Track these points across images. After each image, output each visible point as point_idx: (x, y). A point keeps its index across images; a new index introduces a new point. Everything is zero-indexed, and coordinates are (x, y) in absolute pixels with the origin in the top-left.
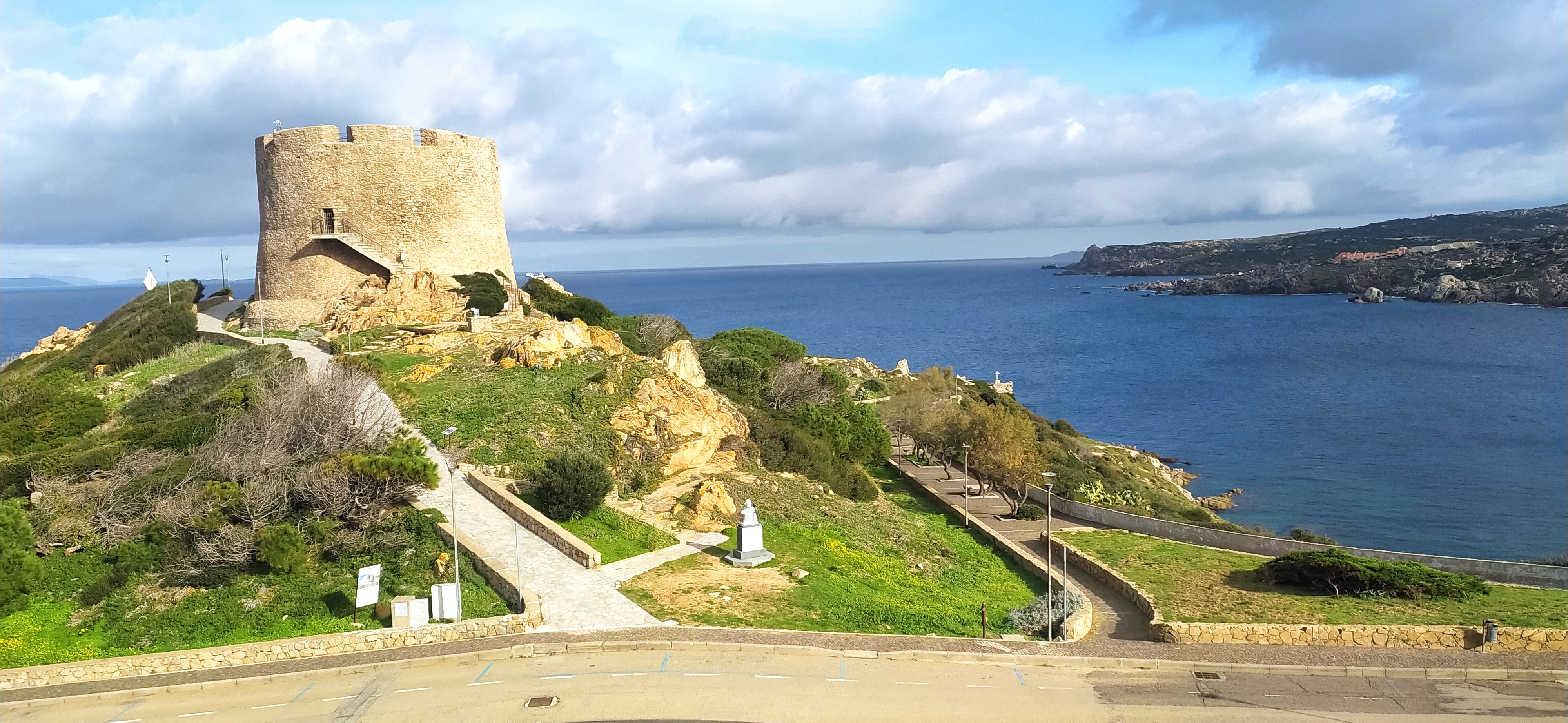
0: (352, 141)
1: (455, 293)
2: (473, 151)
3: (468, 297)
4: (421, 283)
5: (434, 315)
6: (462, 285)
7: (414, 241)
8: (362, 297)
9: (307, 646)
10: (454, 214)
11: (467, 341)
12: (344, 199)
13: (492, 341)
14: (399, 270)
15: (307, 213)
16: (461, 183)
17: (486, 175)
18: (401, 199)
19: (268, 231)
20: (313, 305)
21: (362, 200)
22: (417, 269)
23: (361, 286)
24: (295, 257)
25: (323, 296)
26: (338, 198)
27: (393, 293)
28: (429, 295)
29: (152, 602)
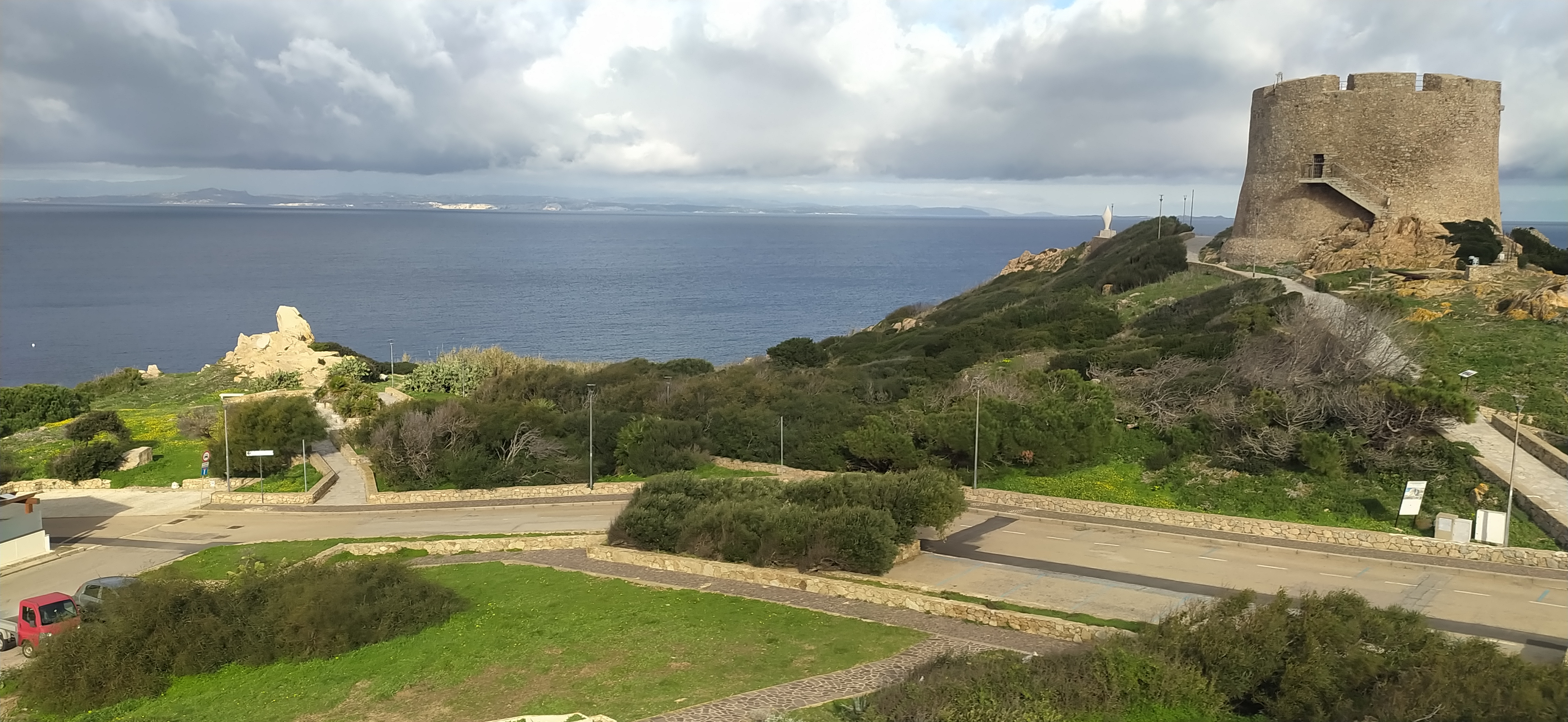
0: (1352, 89)
1: (1444, 240)
2: (1478, 94)
3: (1459, 245)
4: (1407, 228)
5: (1420, 261)
6: (1450, 233)
7: (1402, 186)
8: (1343, 239)
9: (1355, 537)
10: (1449, 159)
11: (1463, 289)
12: (1336, 145)
13: (1492, 292)
14: (1384, 214)
15: (1297, 159)
16: (1460, 129)
17: (1488, 119)
18: (1394, 145)
19: (1256, 175)
20: (1292, 245)
21: (1354, 146)
22: (1402, 214)
23: (1343, 228)
24: (1281, 199)
25: (1302, 237)
26: (1330, 144)
27: (1375, 237)
28: (1414, 241)
29: (1206, 477)
